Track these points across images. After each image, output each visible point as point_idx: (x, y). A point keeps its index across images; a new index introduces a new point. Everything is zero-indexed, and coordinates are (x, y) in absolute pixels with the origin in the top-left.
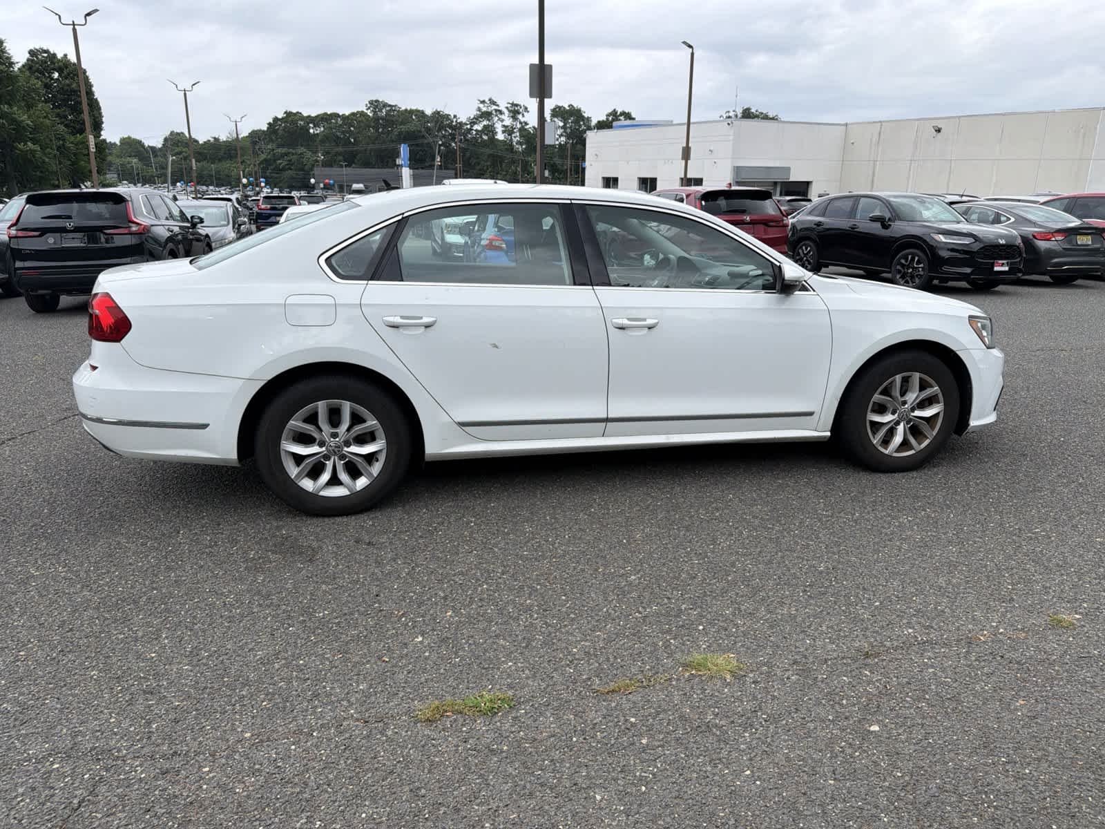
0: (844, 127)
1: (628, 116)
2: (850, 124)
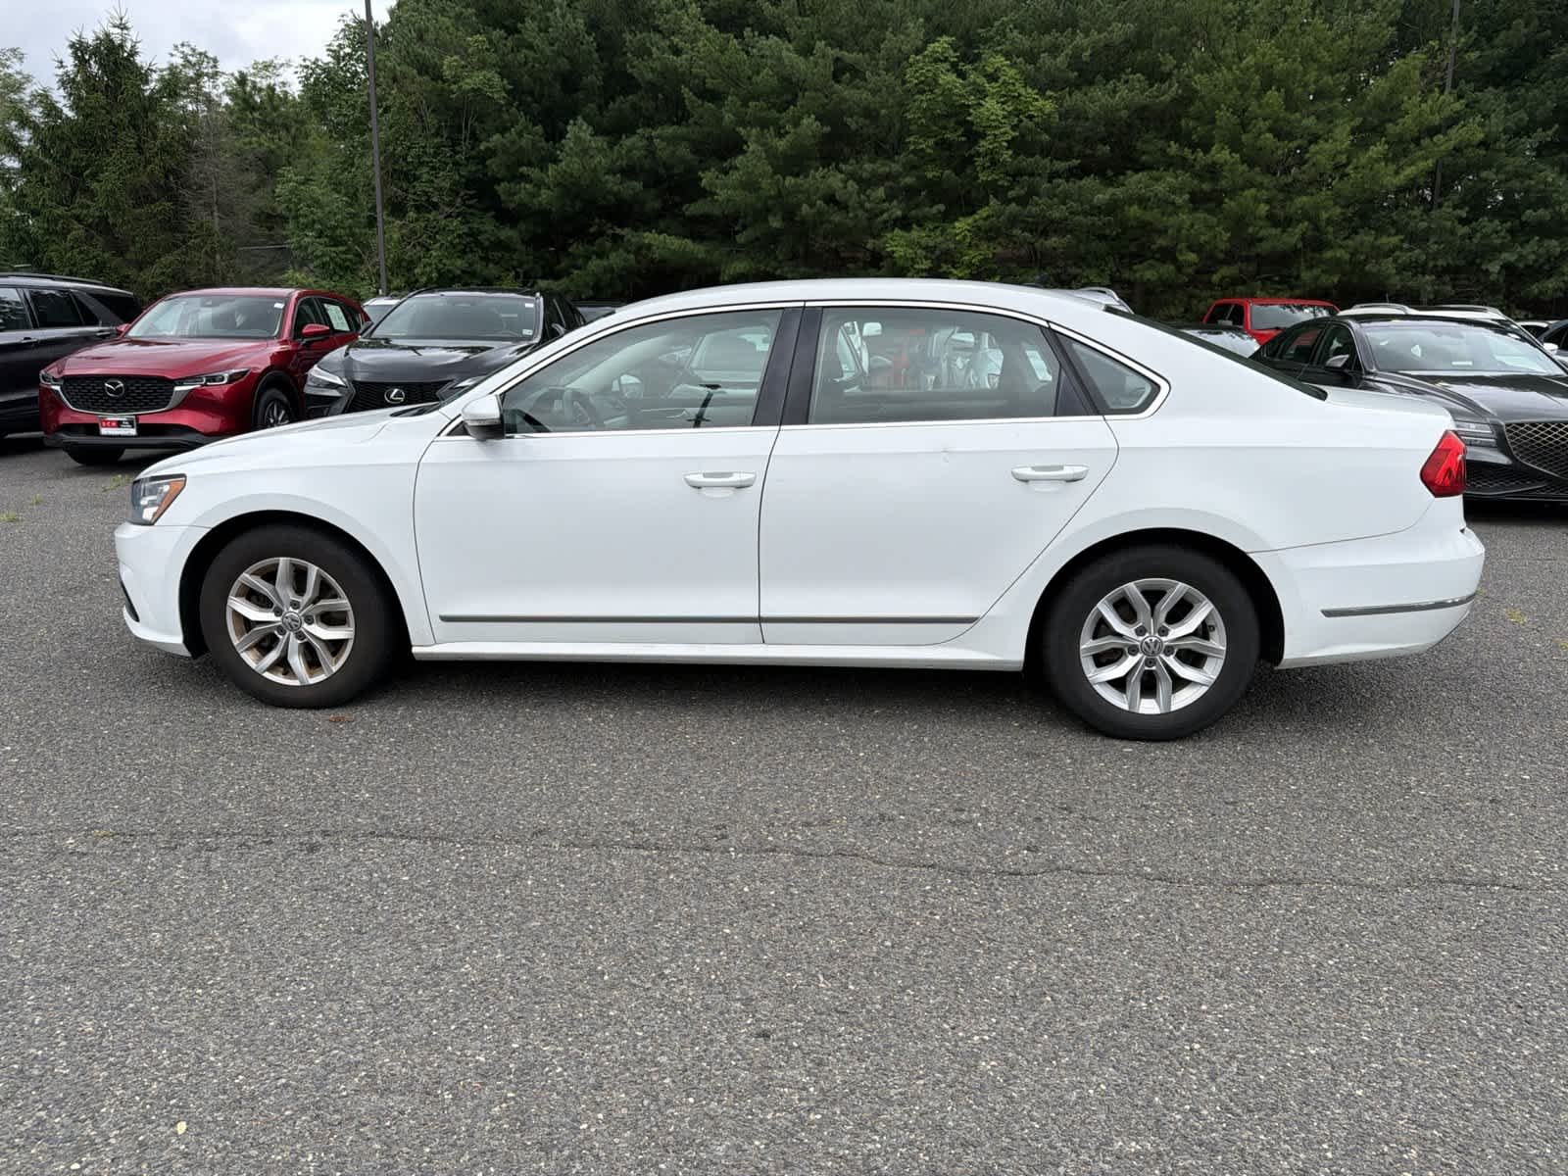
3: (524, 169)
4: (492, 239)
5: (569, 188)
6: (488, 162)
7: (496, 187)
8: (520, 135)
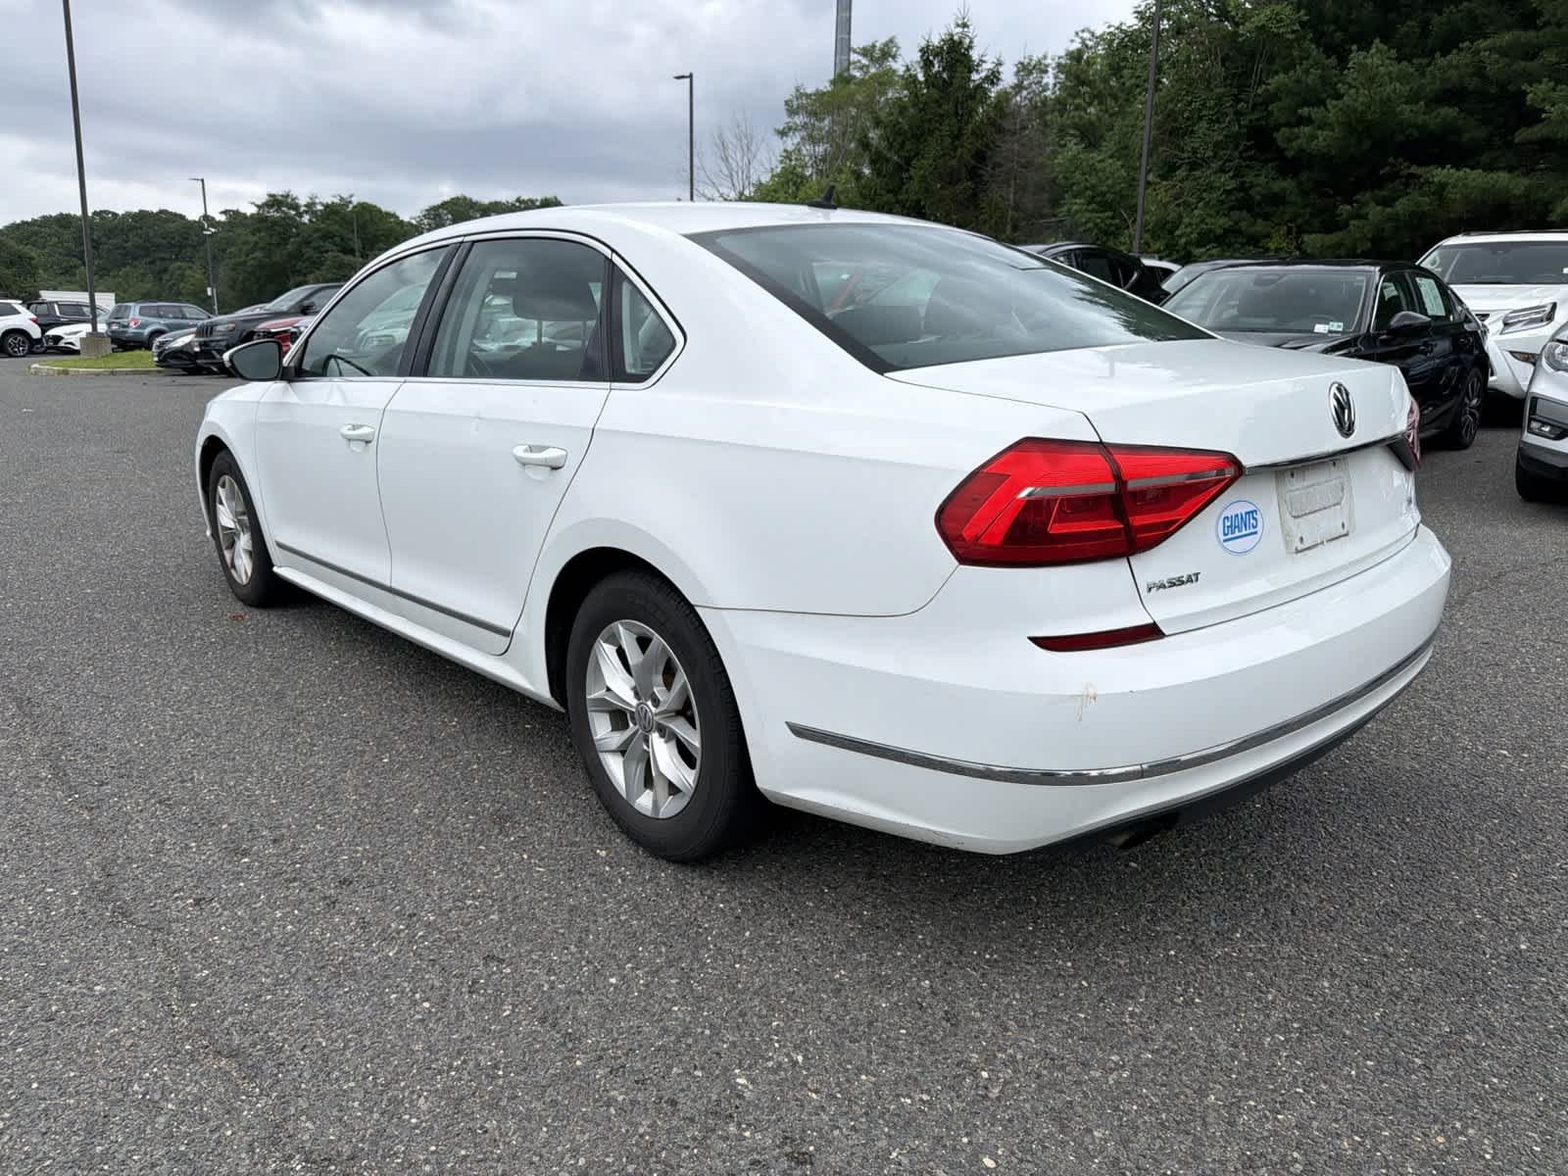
3: (1305, 111)
4: (1264, 192)
5: (1358, 126)
6: (1270, 108)
7: (1275, 135)
8: (1307, 72)
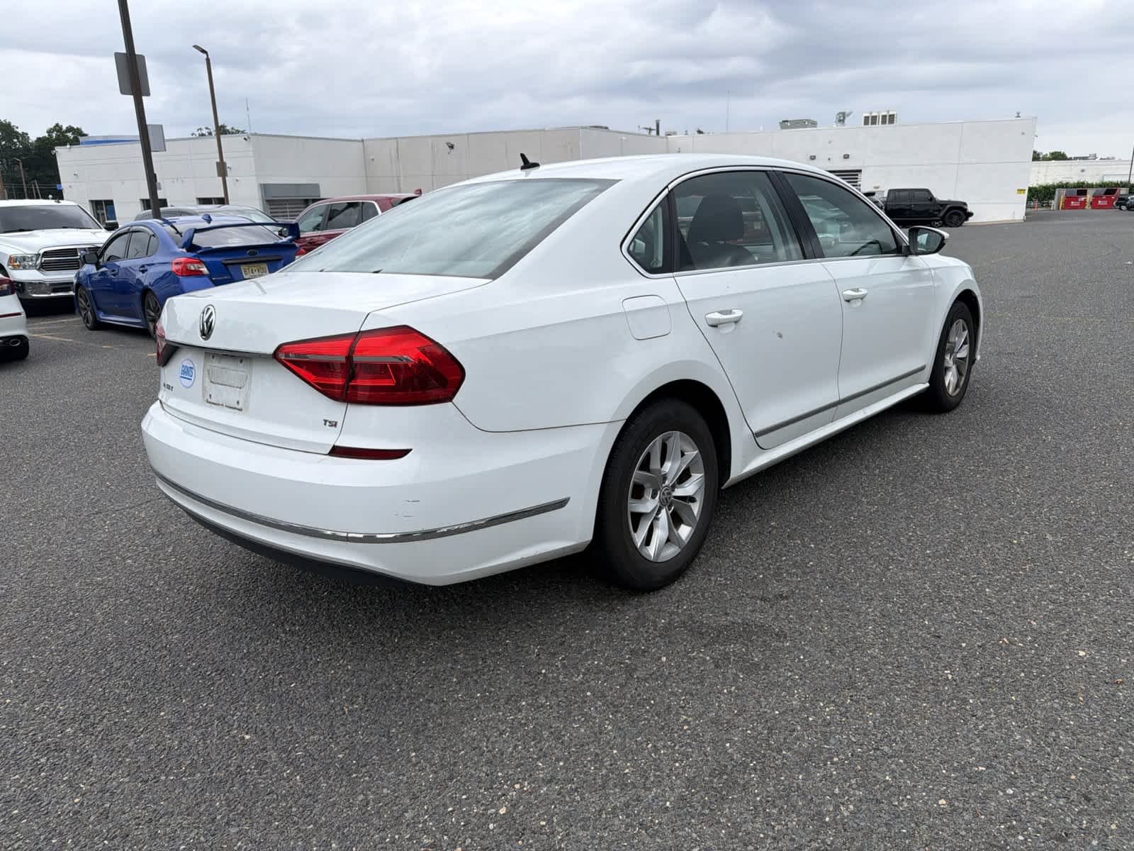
0: (361, 144)
1: (78, 132)
2: (366, 140)
